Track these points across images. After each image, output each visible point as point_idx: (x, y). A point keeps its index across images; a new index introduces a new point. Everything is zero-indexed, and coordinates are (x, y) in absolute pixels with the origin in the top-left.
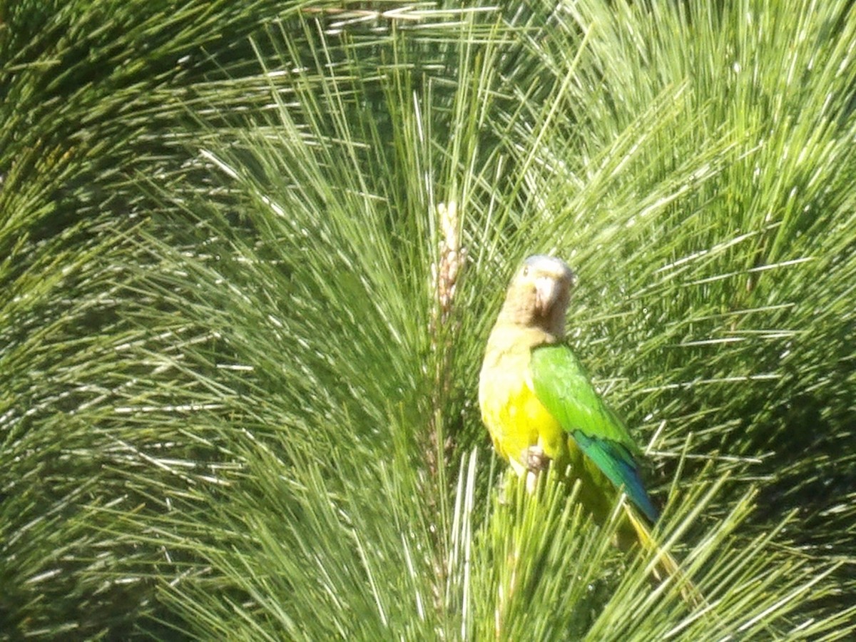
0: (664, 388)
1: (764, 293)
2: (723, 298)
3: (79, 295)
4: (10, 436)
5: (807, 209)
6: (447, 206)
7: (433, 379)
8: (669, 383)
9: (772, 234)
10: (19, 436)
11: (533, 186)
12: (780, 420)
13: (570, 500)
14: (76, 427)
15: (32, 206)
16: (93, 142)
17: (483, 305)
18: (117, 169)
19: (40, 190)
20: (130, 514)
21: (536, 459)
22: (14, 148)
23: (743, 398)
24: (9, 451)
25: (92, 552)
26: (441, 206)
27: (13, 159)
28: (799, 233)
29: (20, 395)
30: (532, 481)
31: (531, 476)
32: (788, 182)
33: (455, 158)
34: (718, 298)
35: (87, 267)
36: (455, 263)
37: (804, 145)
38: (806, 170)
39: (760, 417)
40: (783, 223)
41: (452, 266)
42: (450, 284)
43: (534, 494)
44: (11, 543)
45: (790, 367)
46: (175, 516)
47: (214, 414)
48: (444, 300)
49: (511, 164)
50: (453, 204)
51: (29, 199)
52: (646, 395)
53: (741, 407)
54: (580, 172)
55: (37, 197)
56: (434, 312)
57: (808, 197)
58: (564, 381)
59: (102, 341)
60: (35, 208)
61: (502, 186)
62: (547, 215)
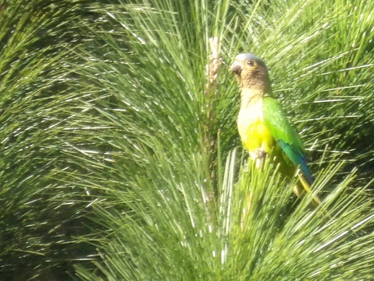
0: (307, 120)
1: (351, 78)
2: (333, 80)
3: (50, 77)
4: (18, 139)
5: (370, 41)
6: (213, 39)
7: (206, 115)
8: (309, 119)
9: (355, 53)
10: (22, 140)
11: (251, 31)
12: (358, 134)
13: (275, 171)
14: (47, 135)
15: (29, 37)
16: (56, 10)
17: (229, 82)
18: (67, 22)
19: (33, 30)
20: (73, 173)
21: (260, 153)
22: (21, 12)
23: (341, 124)
24: (18, 146)
25: (55, 191)
26: (211, 39)
27: (20, 17)
28: (367, 52)
29: (23, 121)
30: (259, 163)
31: (258, 161)
32: (362, 30)
33: (217, 18)
34: (331, 80)
35: (53, 65)
36: (217, 65)
37: (370, 13)
38: (370, 24)
39: (349, 133)
40: (360, 48)
41: (215, 66)
42: (214, 73)
43: (259, 168)
44: (18, 187)
45: (362, 111)
46: (93, 175)
47: (111, 130)
48: (211, 81)
49: (241, 21)
50: (216, 39)
51: (28, 35)
52: (300, 123)
53: (341, 128)
54: (272, 25)
55: (31, 34)
56: (207, 85)
57: (371, 36)
58: (276, 118)
59: (59, 98)
60: (31, 39)
61: (238, 31)
62: (257, 44)
